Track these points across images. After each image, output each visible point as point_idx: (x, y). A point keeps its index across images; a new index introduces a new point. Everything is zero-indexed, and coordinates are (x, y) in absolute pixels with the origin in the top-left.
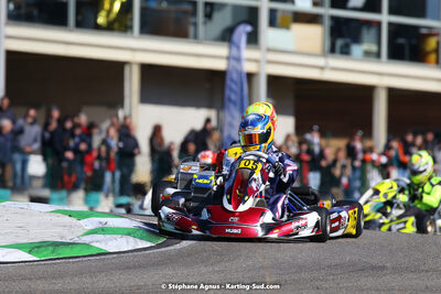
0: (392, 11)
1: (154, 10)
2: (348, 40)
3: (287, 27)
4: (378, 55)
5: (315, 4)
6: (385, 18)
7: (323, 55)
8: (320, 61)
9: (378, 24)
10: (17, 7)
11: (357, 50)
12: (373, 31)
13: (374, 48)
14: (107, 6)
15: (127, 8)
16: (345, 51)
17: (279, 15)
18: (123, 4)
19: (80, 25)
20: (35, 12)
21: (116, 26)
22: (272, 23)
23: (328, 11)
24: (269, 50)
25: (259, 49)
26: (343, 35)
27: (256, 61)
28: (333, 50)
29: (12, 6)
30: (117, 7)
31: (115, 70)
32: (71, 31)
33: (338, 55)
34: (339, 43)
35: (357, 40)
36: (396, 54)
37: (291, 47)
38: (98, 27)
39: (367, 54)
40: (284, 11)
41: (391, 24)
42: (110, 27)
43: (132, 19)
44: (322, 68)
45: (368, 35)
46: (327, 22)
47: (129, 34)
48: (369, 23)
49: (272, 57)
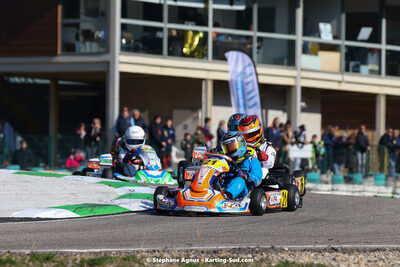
0: (389, 42)
1: (222, 43)
2: (358, 63)
3: (316, 54)
4: (379, 72)
5: (335, 37)
6: (384, 47)
7: (341, 72)
8: (339, 77)
9: (380, 51)
10: (128, 42)
11: (364, 69)
12: (376, 55)
13: (376, 68)
14: (190, 41)
15: (204, 41)
16: (356, 70)
17: (310, 46)
18: (200, 39)
19: (171, 53)
20: (141, 45)
21: (196, 54)
22: (305, 50)
23: (343, 43)
24: (302, 70)
25: (296, 69)
26: (354, 59)
27: (294, 77)
28: (347, 69)
29: (124, 41)
30: (196, 42)
31: (196, 84)
32: (165, 58)
33: (351, 73)
34: (352, 64)
35: (365, 62)
36: (392, 72)
37: (318, 68)
38: (183, 55)
39: (372, 72)
40: (313, 43)
41: (387, 51)
42: (191, 55)
43: (207, 50)
44: (340, 82)
45: (372, 58)
46: (344, 50)
47: (205, 59)
48: (372, 50)
49: (304, 74)
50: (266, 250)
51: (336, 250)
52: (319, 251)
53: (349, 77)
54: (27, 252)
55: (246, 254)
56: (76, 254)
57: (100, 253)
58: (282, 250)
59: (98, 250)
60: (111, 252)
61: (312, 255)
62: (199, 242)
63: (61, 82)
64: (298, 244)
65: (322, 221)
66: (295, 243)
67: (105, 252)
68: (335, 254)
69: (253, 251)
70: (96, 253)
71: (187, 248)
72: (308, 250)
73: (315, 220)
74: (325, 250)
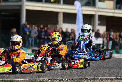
2: (121, 5)
3: (104, 2)
7: (114, 9)
8: (113, 11)
16: (120, 8)
19: (46, 2)
21: (56, 2)
24: (99, 8)
25: (96, 8)
26: (119, 3)
27: (95, 11)
28: (116, 8)
31: (56, 14)
32: (43, 3)
34: (118, 6)
37: (105, 7)
38: (51, 2)
44: (113, 13)
47: (59, 4)
49: (99, 10)
50: (92, 79)
51: (119, 79)
52: (112, 79)
53: (117, 11)
54: (1, 80)
55: (85, 80)
56: (20, 80)
57: (29, 80)
58: (98, 79)
59: (28, 79)
60: (33, 80)
61: (110, 81)
62: (65, 76)
63: (2, 13)
64: (104, 77)
65: (112, 68)
66: (103, 76)
67: (31, 80)
68: (119, 80)
69: (87, 79)
70: (27, 80)
71: (61, 78)
72: (108, 79)
73: (109, 68)
74: (114, 79)
